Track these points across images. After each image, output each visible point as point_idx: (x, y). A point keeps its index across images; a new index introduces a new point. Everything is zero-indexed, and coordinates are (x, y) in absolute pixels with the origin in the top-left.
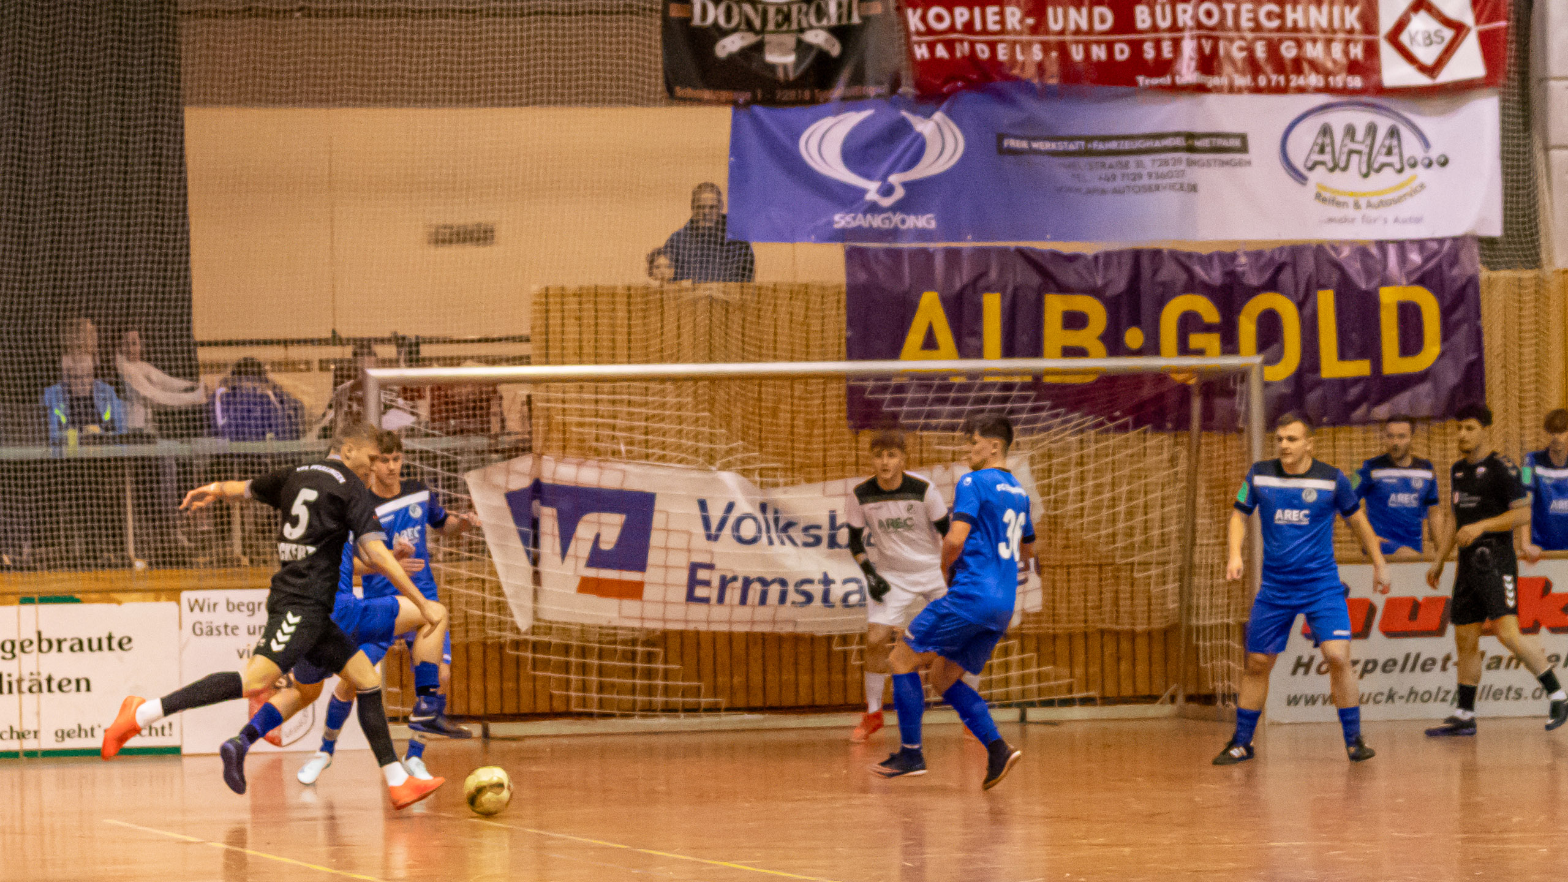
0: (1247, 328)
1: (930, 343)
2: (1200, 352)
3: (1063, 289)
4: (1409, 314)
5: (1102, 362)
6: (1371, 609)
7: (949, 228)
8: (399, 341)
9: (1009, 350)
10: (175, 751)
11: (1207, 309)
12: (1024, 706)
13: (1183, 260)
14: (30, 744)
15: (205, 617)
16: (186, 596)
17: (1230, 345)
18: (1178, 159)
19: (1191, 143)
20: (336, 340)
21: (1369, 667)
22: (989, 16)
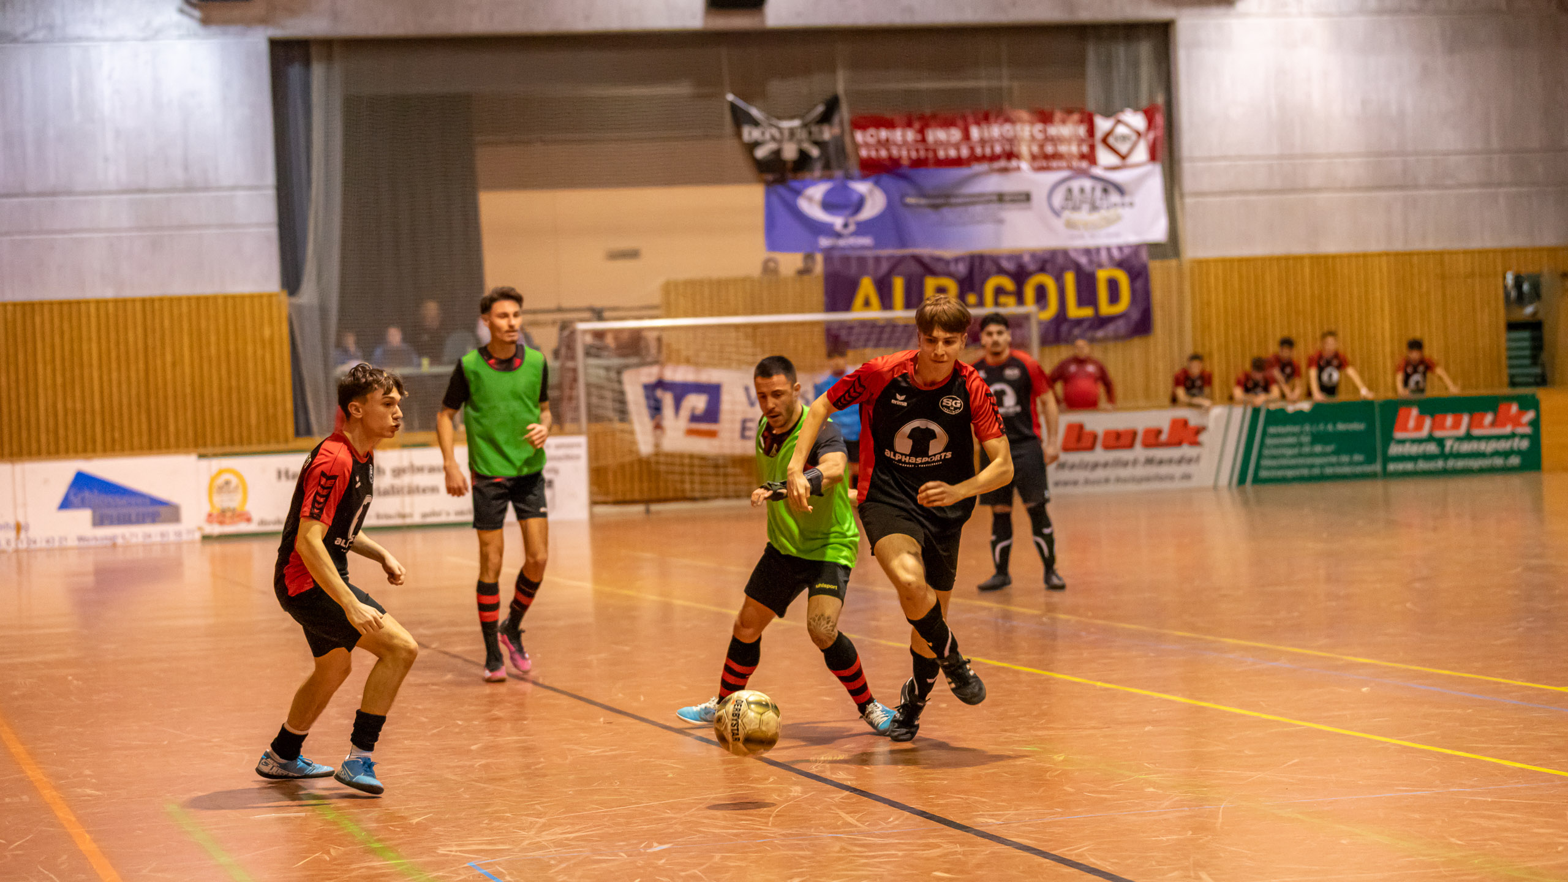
0: (1029, 292)
1: (867, 304)
3: (933, 273)
4: (1113, 285)
6: (1095, 437)
7: (878, 245)
8: (592, 310)
9: (908, 305)
11: (1008, 284)
13: (995, 260)
14: (408, 521)
17: (1020, 299)
18: (994, 207)
19: (1001, 198)
20: (560, 310)
21: (1095, 466)
22: (896, 135)
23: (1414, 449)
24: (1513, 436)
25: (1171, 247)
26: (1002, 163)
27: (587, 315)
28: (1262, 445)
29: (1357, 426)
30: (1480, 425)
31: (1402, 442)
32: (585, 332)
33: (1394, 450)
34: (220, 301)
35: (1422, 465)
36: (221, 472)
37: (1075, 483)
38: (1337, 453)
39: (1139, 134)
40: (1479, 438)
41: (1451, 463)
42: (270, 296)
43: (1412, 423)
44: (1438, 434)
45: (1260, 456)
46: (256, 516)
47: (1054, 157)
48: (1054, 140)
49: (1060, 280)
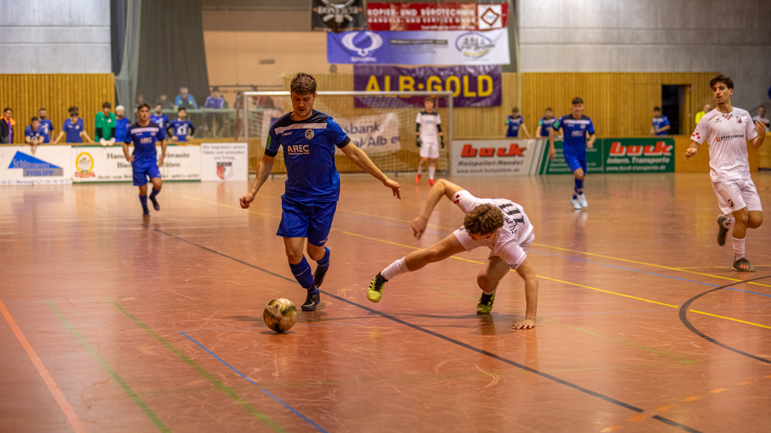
0: (448, 86)
1: (373, 88)
2: (436, 90)
4: (485, 83)
5: (413, 92)
6: (476, 151)
7: (379, 61)
8: (252, 86)
9: (391, 89)
10: (199, 181)
11: (438, 80)
12: (397, 172)
13: (433, 69)
15: (206, 150)
16: (203, 145)
17: (444, 89)
18: (432, 46)
19: (435, 42)
20: (238, 86)
21: (476, 164)
22: (387, 12)
23: (618, 161)
24: (662, 156)
25: (512, 67)
26: (435, 27)
27: (249, 88)
30: (648, 151)
31: (613, 158)
32: (248, 96)
33: (610, 161)
34: (84, 77)
35: (622, 168)
36: (82, 154)
37: (467, 171)
39: (498, 15)
40: (648, 157)
41: (635, 168)
42: (106, 75)
43: (618, 150)
44: (630, 154)
46: (97, 175)
47: (459, 24)
48: (459, 17)
49: (461, 80)
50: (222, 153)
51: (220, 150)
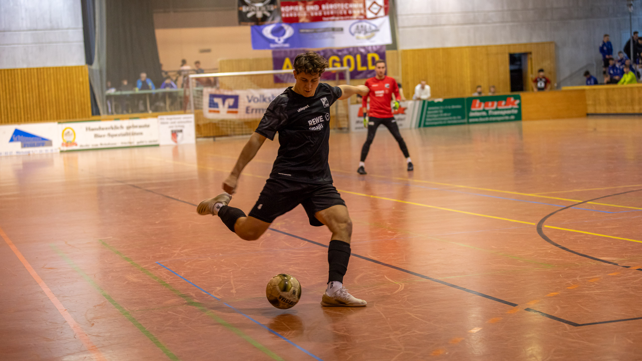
0: (345, 62)
1: (288, 67)
2: (336, 67)
4: (373, 59)
7: (291, 47)
10: (157, 145)
11: (337, 59)
13: (332, 51)
14: (132, 145)
15: (162, 121)
16: (160, 117)
17: (342, 65)
18: (331, 33)
19: (333, 30)
22: (296, 8)
23: (478, 114)
24: (512, 109)
25: (394, 46)
26: (333, 18)
28: (426, 114)
29: (459, 107)
30: (501, 105)
33: (471, 114)
35: (481, 119)
36: (66, 129)
38: (452, 116)
39: (381, 7)
40: (501, 110)
41: (491, 119)
42: (82, 67)
44: (487, 109)
45: (426, 117)
46: (79, 144)
47: (352, 15)
48: (352, 9)
49: (355, 58)
50: (174, 123)
51: (173, 121)
